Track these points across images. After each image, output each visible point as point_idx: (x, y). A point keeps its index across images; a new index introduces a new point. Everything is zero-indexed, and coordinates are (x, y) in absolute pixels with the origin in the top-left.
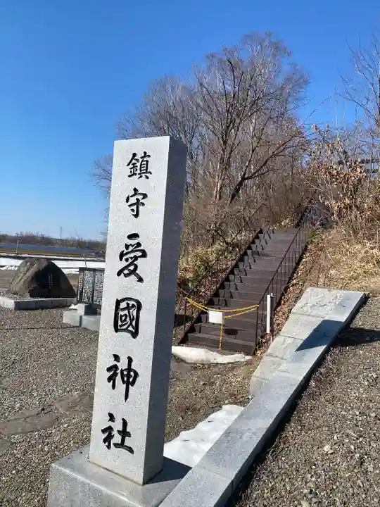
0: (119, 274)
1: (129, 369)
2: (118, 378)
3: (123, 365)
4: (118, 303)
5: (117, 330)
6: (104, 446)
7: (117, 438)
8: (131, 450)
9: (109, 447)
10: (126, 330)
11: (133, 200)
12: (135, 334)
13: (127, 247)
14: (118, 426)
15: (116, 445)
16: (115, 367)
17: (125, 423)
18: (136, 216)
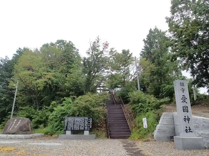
0: (182, 102)
1: (188, 118)
2: (186, 120)
3: (187, 117)
4: (183, 107)
5: (184, 112)
6: (186, 133)
7: (189, 131)
8: (192, 132)
9: (187, 133)
10: (186, 111)
11: (182, 90)
12: (188, 112)
13: (183, 97)
14: (188, 128)
15: (189, 132)
16: (185, 118)
17: (189, 127)
18: (183, 92)
